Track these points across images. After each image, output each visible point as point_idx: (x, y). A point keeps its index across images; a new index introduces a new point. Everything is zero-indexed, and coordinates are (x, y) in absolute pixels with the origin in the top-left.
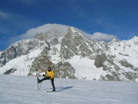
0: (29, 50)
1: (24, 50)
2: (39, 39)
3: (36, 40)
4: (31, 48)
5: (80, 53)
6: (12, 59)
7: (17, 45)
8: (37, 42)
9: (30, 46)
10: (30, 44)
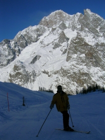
0: (37, 37)
1: (33, 38)
2: (44, 25)
3: (42, 26)
4: (39, 35)
5: (102, 35)
6: (25, 47)
7: (25, 33)
8: (44, 28)
9: (38, 33)
10: (37, 31)
